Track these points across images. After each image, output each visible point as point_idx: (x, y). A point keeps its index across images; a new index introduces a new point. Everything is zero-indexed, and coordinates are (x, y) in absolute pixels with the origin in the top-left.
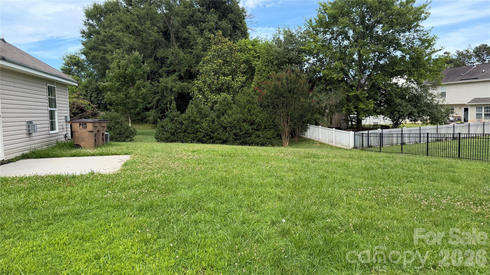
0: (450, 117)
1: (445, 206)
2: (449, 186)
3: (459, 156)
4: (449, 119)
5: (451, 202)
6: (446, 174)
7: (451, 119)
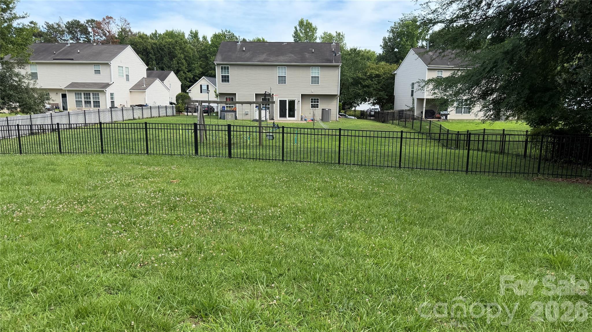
0: (46, 105)
1: (45, 213)
2: (49, 188)
3: (60, 151)
4: (44, 106)
5: (52, 206)
6: (45, 174)
7: (48, 106)
